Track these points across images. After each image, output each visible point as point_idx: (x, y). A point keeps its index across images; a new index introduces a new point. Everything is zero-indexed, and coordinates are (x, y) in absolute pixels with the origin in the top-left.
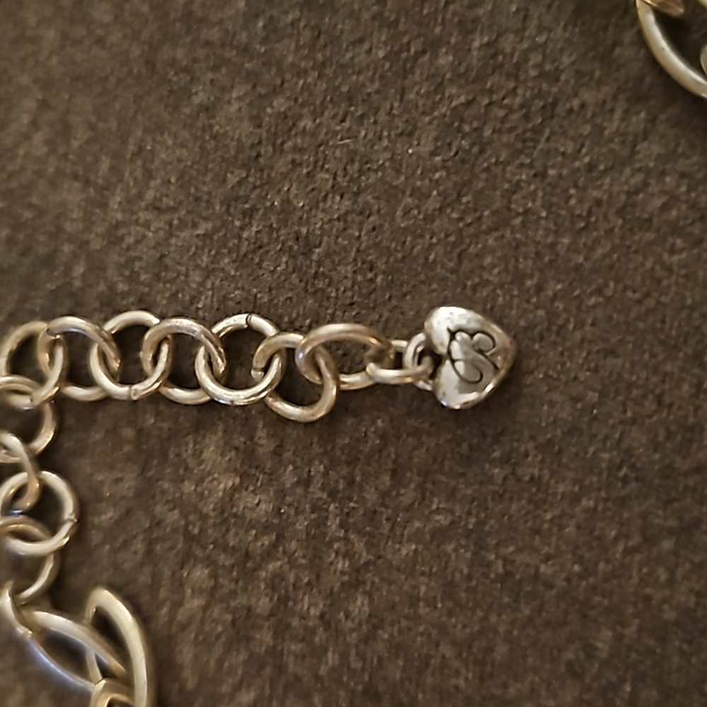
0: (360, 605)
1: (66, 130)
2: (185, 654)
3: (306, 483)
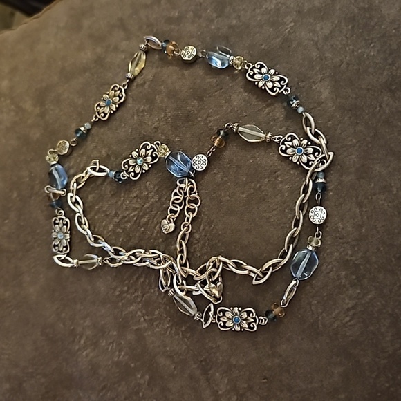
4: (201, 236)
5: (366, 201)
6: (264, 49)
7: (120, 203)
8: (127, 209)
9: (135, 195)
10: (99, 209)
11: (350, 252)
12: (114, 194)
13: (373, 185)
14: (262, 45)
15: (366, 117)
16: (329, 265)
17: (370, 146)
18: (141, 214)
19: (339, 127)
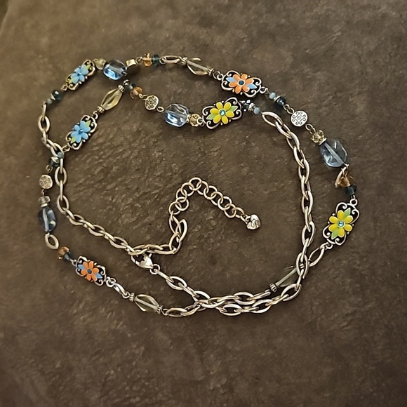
0: (219, 244)
1: (221, 155)
2: (190, 236)
3: (222, 224)
4: (218, 224)
5: (382, 217)
6: (308, 54)
7: (143, 179)
8: (149, 187)
9: (159, 173)
10: (121, 181)
11: (358, 262)
12: (138, 169)
13: (391, 203)
14: (307, 49)
15: (396, 137)
16: (336, 270)
17: (395, 165)
18: (162, 193)
19: (368, 142)
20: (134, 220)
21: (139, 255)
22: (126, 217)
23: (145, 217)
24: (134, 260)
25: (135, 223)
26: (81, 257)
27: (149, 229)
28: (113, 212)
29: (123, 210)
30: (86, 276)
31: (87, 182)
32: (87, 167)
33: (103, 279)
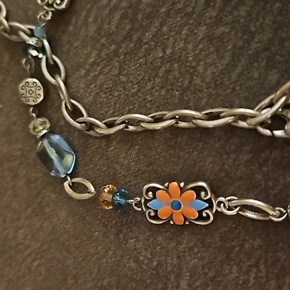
20: (226, 61)
21: (275, 116)
22: (207, 66)
23: (248, 42)
24: (268, 132)
25: (231, 66)
26: (146, 187)
27: (269, 59)
28: (176, 73)
29: (196, 56)
30: (171, 217)
31: (103, 54)
32: (92, 29)
33: (211, 207)
